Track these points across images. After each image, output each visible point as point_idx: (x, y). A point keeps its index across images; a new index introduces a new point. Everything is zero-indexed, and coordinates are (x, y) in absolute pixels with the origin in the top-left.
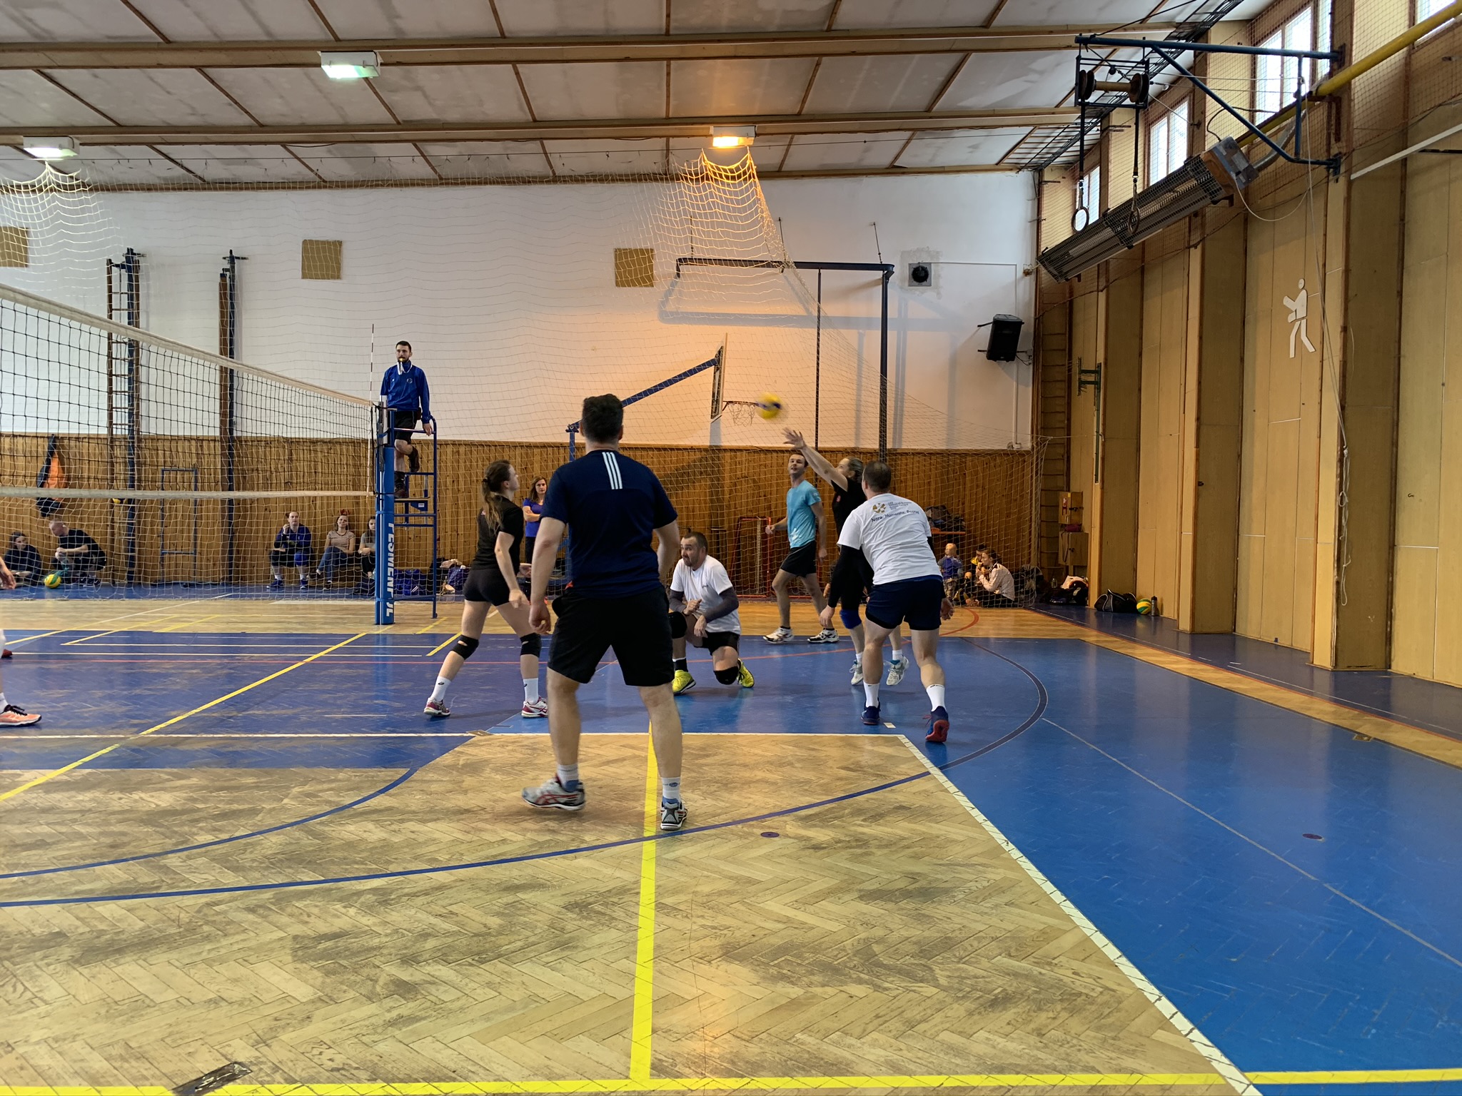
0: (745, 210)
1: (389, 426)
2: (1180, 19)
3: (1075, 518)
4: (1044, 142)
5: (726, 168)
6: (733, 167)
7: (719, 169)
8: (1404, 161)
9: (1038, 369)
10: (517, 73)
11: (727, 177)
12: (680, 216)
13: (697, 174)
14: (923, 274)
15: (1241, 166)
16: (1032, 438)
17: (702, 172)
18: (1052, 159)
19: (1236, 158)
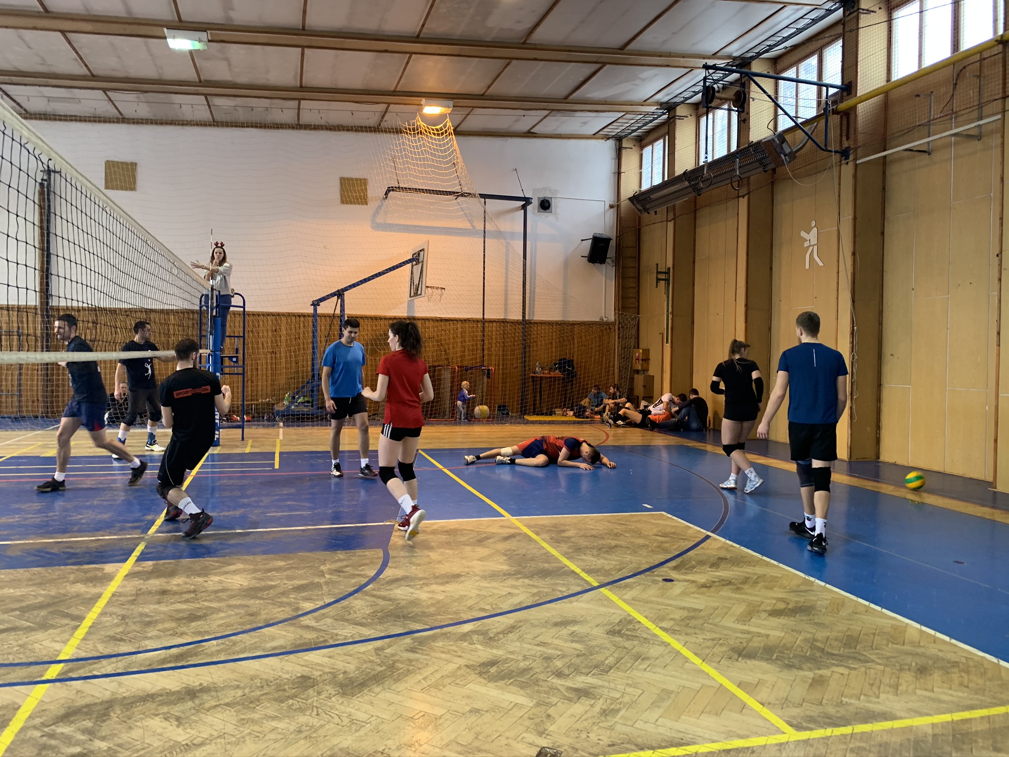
0: (446, 157)
1: (217, 302)
2: (736, 54)
3: (645, 366)
4: (628, 122)
5: (434, 128)
6: (438, 127)
7: (428, 128)
8: (885, 157)
9: (619, 270)
10: (303, 54)
11: (434, 134)
12: (402, 158)
13: (414, 130)
14: (547, 205)
15: (788, 151)
16: (615, 314)
17: (417, 130)
18: (630, 133)
19: (784, 145)
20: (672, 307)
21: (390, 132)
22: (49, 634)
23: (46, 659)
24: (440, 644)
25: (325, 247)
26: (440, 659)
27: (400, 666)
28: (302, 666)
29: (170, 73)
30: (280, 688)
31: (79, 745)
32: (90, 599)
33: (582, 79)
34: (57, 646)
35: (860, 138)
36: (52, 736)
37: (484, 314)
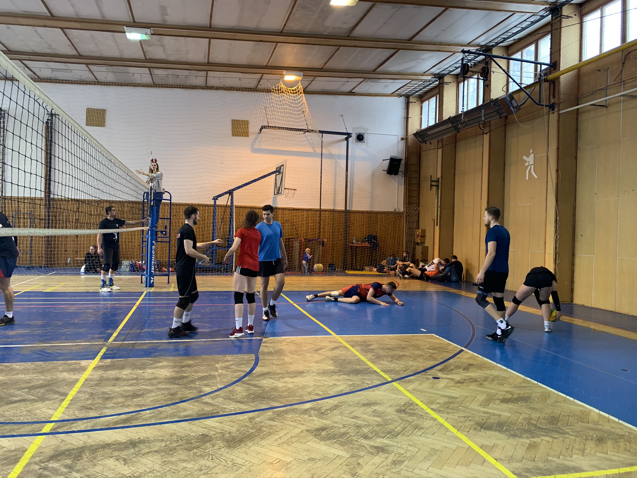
0: (298, 107)
1: (154, 197)
2: (483, 44)
3: (423, 240)
4: (414, 86)
5: (291, 89)
6: (294, 89)
7: (287, 89)
8: (578, 109)
9: (406, 179)
10: (210, 43)
11: (291, 93)
12: (271, 108)
13: (278, 90)
14: (361, 138)
15: (515, 105)
16: (404, 207)
17: (281, 90)
18: (415, 93)
19: (513, 101)
20: (441, 203)
21: (263, 91)
22: (46, 404)
23: (43, 420)
24: (290, 416)
25: (222, 163)
26: (290, 425)
27: (265, 429)
28: (203, 428)
29: (128, 54)
30: (188, 442)
31: (62, 475)
32: (72, 382)
33: (384, 59)
34: (51, 412)
35: (562, 96)
36: (45, 469)
37: (320, 206)
